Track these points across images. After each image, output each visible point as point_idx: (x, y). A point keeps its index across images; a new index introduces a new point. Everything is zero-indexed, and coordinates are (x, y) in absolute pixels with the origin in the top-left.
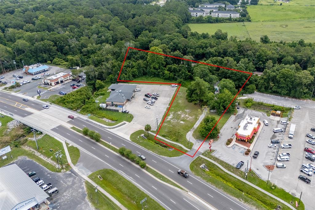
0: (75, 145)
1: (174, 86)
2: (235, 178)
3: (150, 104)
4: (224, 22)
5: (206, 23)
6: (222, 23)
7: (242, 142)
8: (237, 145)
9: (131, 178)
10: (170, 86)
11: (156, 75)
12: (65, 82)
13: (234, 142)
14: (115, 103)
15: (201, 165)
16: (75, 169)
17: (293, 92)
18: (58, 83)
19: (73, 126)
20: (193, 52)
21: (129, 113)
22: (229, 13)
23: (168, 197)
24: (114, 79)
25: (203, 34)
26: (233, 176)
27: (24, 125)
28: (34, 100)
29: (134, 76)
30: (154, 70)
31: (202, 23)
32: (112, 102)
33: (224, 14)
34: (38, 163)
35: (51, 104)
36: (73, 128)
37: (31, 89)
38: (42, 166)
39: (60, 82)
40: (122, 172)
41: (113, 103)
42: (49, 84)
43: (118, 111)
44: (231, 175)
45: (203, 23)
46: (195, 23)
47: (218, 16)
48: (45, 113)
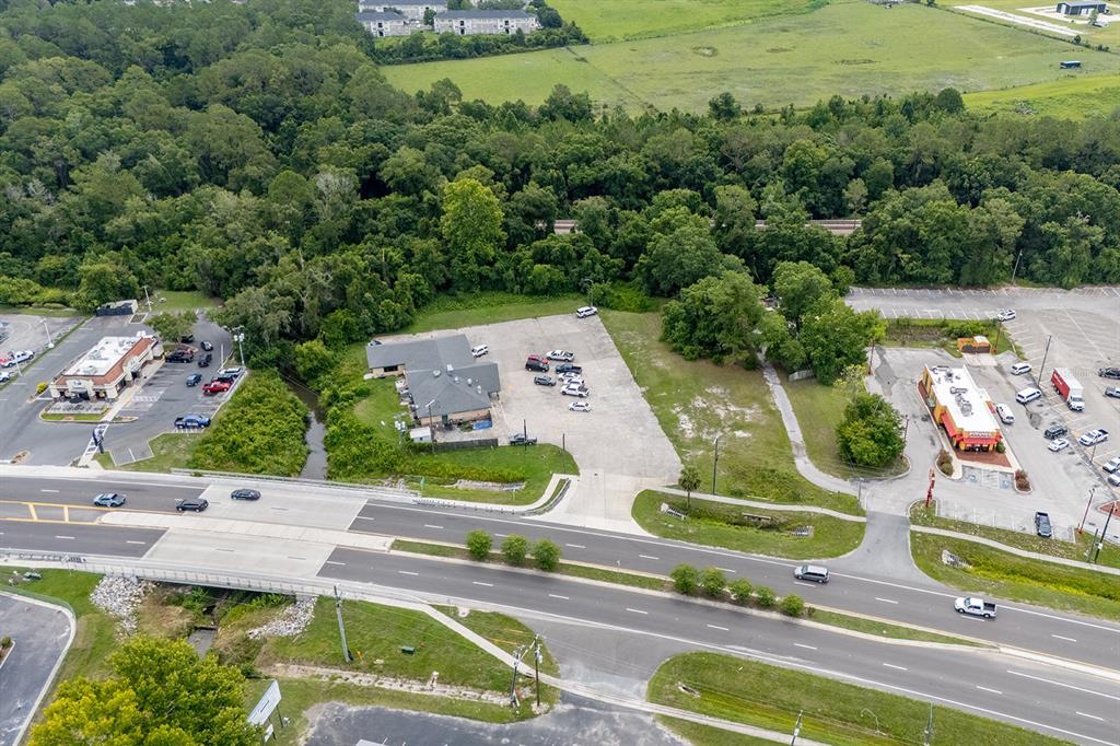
0: (486, 606)
1: (587, 313)
2: (1064, 567)
3: (578, 393)
4: (504, 53)
5: (440, 59)
6: (497, 54)
7: (979, 455)
10: (570, 317)
11: (499, 285)
12: (147, 374)
13: (957, 461)
14: (453, 417)
16: (572, 687)
18: (122, 383)
19: (392, 540)
21: (538, 442)
22: (501, 17)
24: (357, 328)
25: (507, 106)
27: (163, 585)
28: (100, 477)
29: (420, 301)
30: (475, 268)
31: (426, 60)
32: (445, 417)
33: (481, 22)
34: (414, 713)
35: (200, 475)
36: (397, 545)
37: (19, 432)
38: (437, 716)
39: (129, 378)
40: (744, 648)
41: (449, 417)
42: (92, 394)
43: (495, 442)
44: (1047, 563)
45: (432, 59)
46: (400, 63)
47: (462, 31)
48: (219, 518)
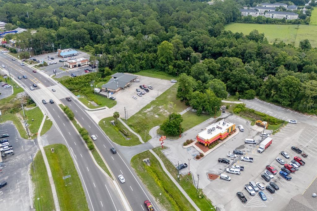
0: (53, 120)
1: (173, 81)
2: (169, 178)
3: (139, 95)
5: (254, 23)
7: (201, 146)
8: (194, 147)
9: (75, 156)
10: (169, 81)
12: (83, 66)
13: (193, 144)
14: (108, 90)
15: (145, 158)
16: (39, 138)
17: (296, 103)
18: (75, 66)
19: (61, 103)
20: (209, 50)
21: (116, 100)
22: (285, 14)
23: (93, 180)
24: (121, 69)
26: (168, 176)
29: (142, 68)
30: (161, 64)
31: (249, 23)
33: (279, 15)
34: (16, 129)
35: (58, 83)
36: (61, 105)
38: (18, 131)
39: (77, 65)
40: (72, 149)
41: (107, 89)
42: (68, 66)
43: (106, 97)
44: (166, 175)
45: (251, 23)
46: (241, 23)
48: (49, 90)
